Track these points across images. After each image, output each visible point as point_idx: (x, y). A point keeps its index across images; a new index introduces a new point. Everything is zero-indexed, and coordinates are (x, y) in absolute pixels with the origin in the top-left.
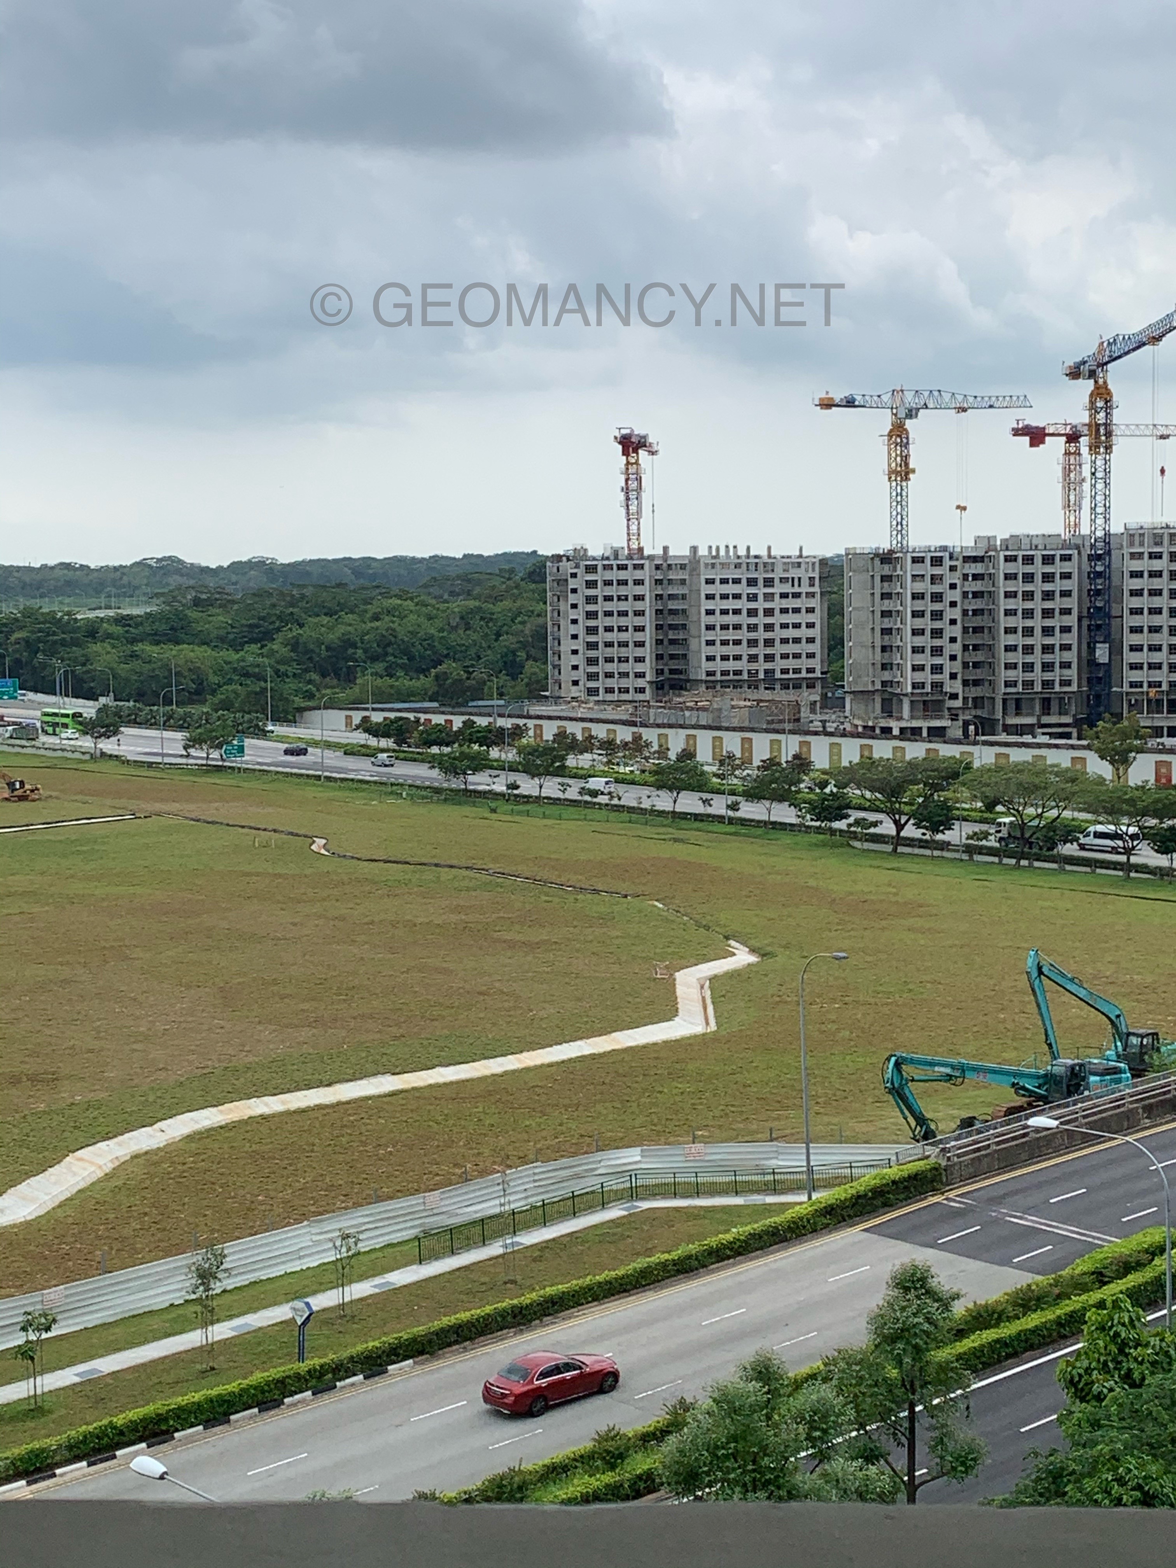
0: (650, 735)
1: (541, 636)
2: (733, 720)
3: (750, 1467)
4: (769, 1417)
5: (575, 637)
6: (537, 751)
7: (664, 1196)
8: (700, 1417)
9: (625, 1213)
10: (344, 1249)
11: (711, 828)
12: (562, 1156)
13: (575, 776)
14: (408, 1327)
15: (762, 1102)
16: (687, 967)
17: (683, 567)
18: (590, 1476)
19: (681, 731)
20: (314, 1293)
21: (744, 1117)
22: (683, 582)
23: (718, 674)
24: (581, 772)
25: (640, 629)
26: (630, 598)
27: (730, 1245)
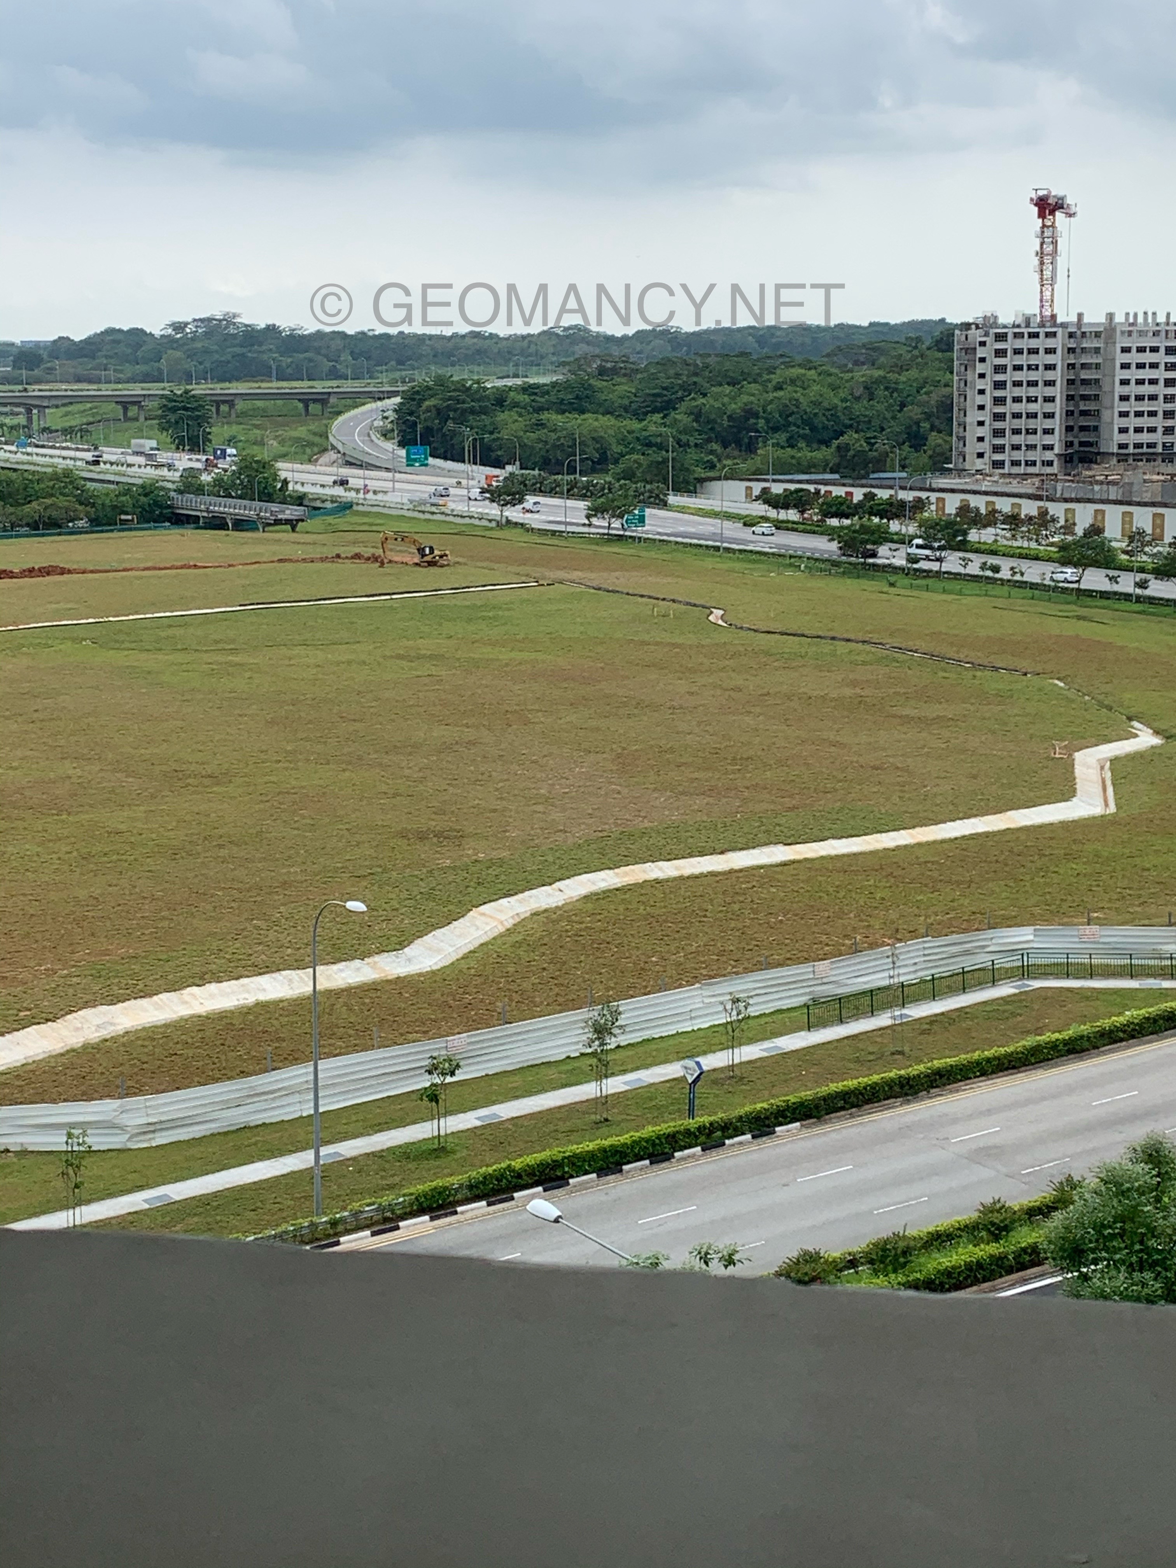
0: (1056, 510)
1: (947, 407)
2: (1145, 495)
3: (1137, 1247)
4: (1158, 1200)
5: (981, 407)
6: (937, 524)
7: (1057, 976)
8: (1087, 1196)
9: (1017, 991)
10: (734, 1013)
11: (1116, 606)
12: (953, 932)
13: (977, 551)
14: (796, 1090)
15: (1162, 886)
16: (1087, 747)
17: (1097, 335)
18: (975, 1246)
19: (1089, 505)
20: (705, 1053)
21: (1142, 900)
22: (1097, 350)
23: (1131, 447)
24: (983, 547)
25: (1050, 400)
26: (1041, 368)
27: (1123, 1028)
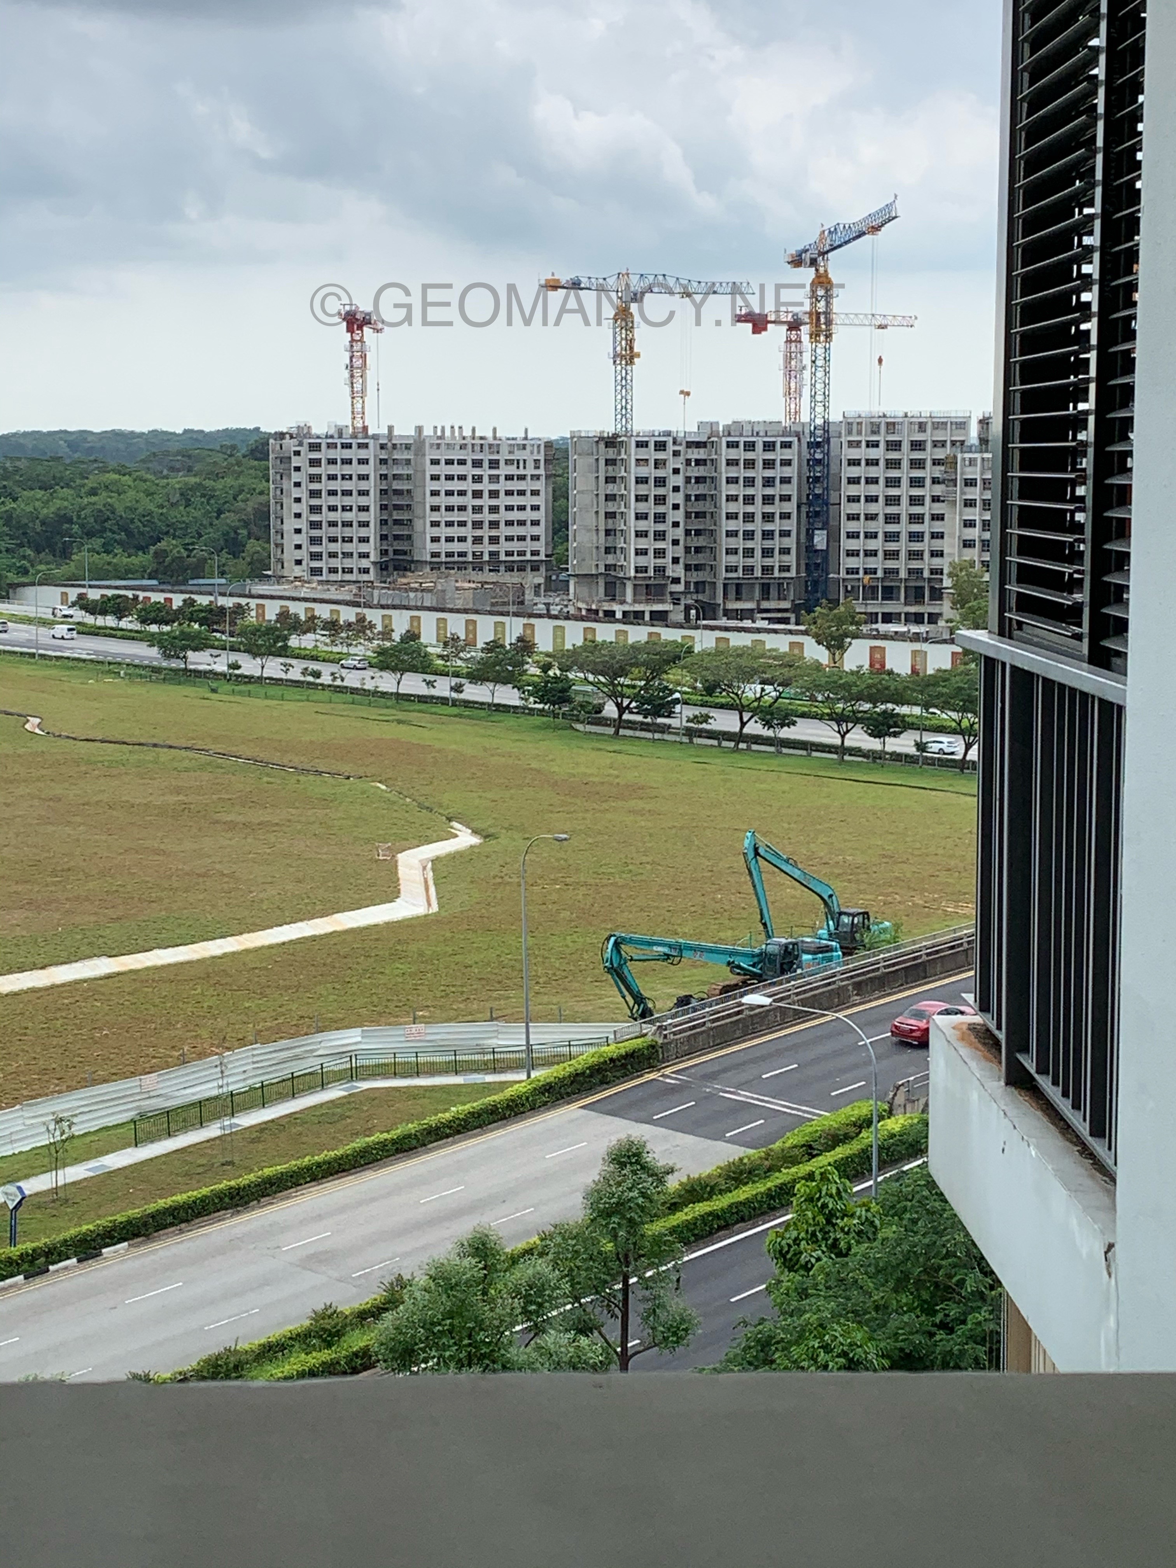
0: (374, 616)
1: (263, 515)
2: (458, 602)
3: (466, 1342)
4: (485, 1293)
5: (298, 516)
6: (259, 630)
7: (385, 1076)
8: (417, 1294)
9: (346, 1093)
10: (58, 1133)
11: (434, 710)
12: (281, 1038)
13: (297, 657)
14: (122, 1210)
15: (484, 982)
16: (410, 848)
17: (408, 447)
18: (307, 1354)
19: (404, 611)
20: (27, 1177)
21: (465, 996)
22: (408, 462)
23: (443, 555)
24: (303, 653)
25: (364, 509)
26: (354, 478)
27: (449, 1125)
